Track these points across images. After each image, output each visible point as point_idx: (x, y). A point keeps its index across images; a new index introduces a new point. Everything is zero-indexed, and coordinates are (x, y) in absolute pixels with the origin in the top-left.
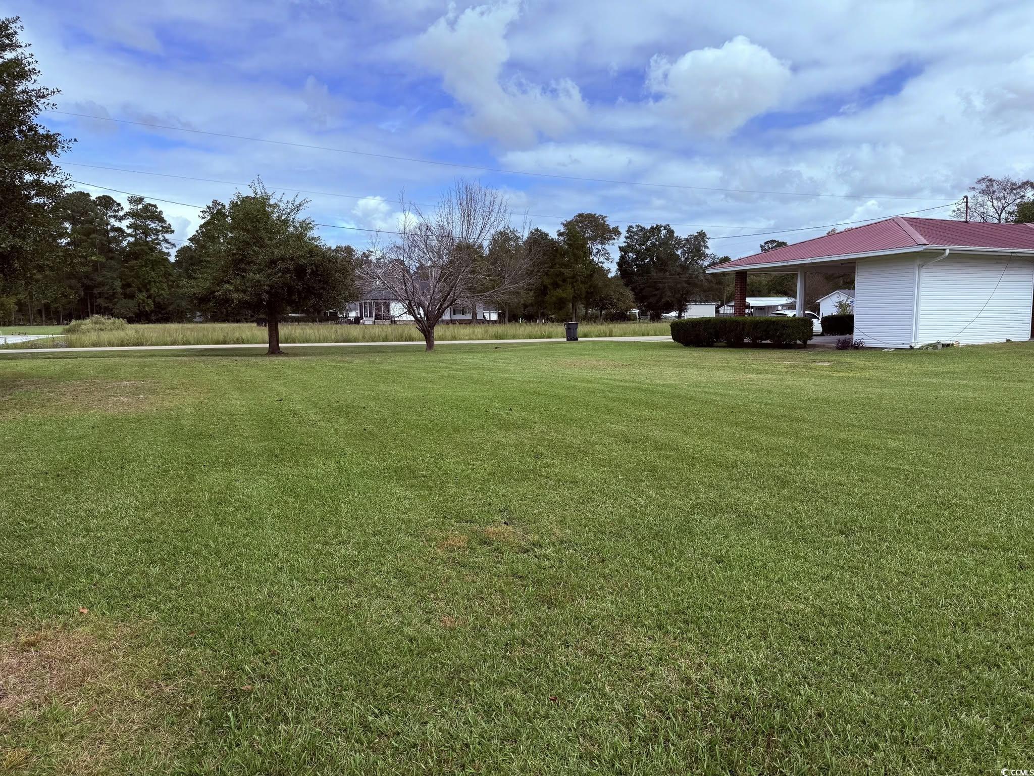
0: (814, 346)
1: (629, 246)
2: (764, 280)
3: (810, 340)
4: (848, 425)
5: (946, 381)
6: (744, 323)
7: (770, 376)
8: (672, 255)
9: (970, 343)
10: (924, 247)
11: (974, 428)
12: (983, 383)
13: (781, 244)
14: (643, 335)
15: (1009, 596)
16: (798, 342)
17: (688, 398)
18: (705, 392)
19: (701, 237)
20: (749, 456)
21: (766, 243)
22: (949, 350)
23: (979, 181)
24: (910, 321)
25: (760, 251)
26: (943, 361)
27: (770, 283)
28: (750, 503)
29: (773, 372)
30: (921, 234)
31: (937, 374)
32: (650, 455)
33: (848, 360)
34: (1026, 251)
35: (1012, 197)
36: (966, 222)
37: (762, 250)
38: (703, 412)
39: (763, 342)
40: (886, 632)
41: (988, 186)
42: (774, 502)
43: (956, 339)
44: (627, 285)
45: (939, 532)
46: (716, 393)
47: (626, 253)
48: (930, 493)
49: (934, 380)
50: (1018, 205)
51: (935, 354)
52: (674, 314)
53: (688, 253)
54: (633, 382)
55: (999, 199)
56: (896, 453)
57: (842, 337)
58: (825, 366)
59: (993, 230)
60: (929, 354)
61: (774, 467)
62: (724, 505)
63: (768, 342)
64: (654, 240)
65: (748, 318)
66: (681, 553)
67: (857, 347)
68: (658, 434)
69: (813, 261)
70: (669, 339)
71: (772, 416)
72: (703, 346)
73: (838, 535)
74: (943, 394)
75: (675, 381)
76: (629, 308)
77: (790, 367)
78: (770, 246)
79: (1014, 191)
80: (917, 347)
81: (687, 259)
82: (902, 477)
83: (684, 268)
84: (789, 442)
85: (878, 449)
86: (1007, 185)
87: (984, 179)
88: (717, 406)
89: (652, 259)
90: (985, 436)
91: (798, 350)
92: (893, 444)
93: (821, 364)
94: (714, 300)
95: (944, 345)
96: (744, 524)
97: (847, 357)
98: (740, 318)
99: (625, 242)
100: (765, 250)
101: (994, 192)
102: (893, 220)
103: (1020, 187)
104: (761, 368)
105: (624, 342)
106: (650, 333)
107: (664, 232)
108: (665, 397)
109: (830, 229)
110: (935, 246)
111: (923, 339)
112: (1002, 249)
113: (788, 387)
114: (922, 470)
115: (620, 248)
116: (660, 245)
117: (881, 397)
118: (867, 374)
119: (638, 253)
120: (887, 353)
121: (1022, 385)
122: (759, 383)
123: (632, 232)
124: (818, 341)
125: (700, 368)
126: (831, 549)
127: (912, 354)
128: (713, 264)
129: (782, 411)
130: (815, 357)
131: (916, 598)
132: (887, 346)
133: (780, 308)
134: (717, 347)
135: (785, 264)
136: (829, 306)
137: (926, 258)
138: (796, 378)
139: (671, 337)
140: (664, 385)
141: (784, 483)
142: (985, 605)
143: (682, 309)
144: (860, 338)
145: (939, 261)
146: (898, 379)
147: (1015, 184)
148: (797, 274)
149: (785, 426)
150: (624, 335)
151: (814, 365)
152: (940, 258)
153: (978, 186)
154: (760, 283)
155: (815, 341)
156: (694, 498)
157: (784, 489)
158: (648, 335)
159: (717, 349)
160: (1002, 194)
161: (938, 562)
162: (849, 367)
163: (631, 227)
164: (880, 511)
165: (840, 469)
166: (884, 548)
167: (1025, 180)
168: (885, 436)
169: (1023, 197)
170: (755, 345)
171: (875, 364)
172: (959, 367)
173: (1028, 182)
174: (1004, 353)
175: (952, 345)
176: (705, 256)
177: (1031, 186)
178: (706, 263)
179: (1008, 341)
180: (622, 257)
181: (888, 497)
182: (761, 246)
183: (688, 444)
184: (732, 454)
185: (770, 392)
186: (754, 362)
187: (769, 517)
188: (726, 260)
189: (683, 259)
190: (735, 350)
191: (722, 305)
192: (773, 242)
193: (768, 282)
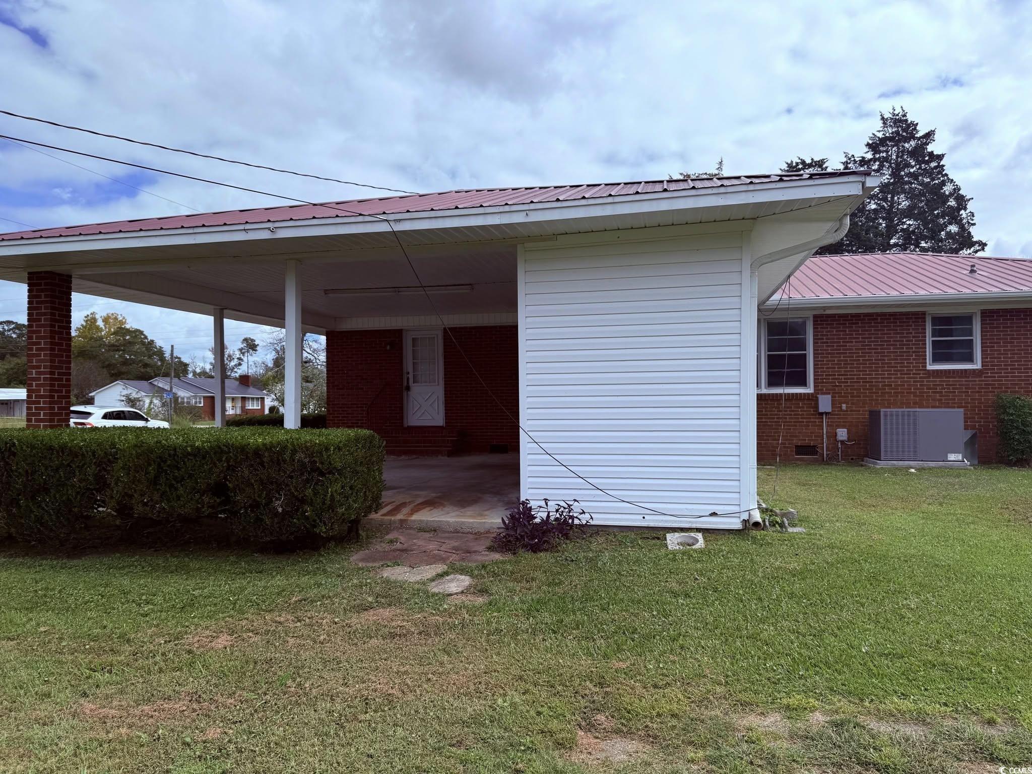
78: (6, 328)
192: (9, 322)
193: (7, 370)
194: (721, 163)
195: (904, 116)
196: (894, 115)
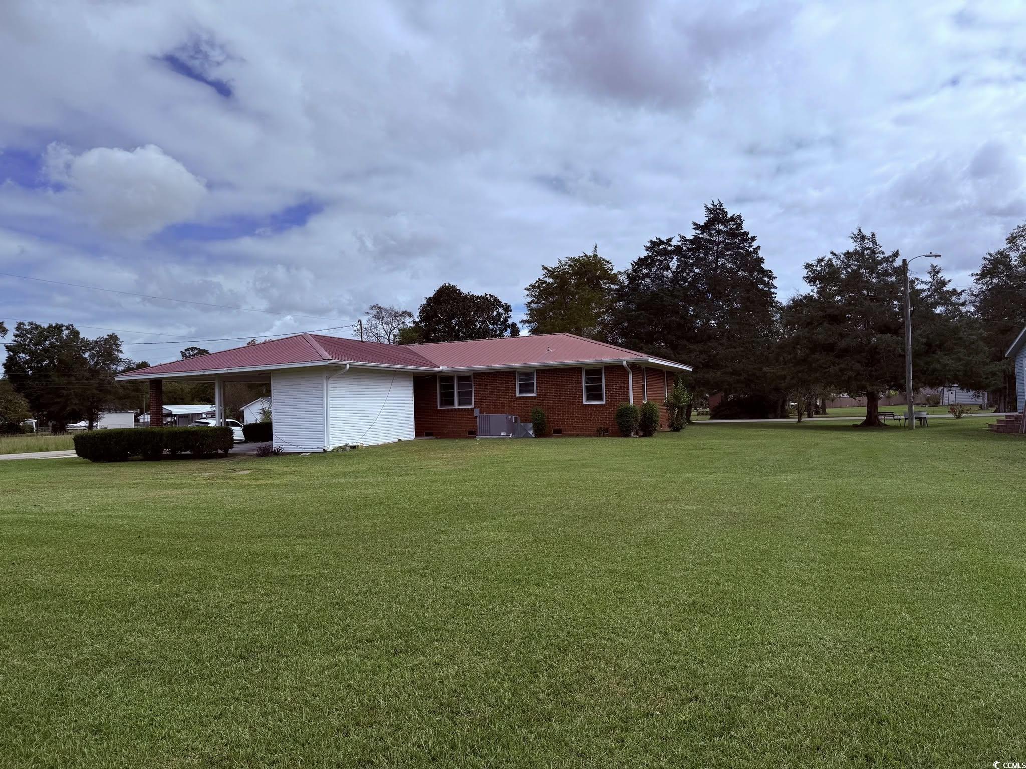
0: (235, 455)
1: (19, 346)
2: (187, 387)
3: (231, 448)
4: (261, 536)
5: (351, 480)
6: (161, 434)
7: (186, 490)
8: (77, 358)
9: (371, 443)
10: (329, 362)
11: (369, 523)
12: (380, 479)
13: (203, 352)
14: (41, 450)
15: (384, 686)
16: (220, 451)
17: (86, 527)
18: (110, 516)
19: (112, 341)
20: (152, 588)
21: (187, 350)
22: (355, 451)
23: (372, 308)
24: (322, 429)
25: (181, 358)
26: (350, 461)
27: (193, 391)
28: (144, 646)
29: (191, 486)
30: (327, 351)
31: (345, 474)
32: (22, 609)
33: (267, 467)
34: (406, 367)
35: (395, 325)
36: (362, 341)
37: (183, 357)
38: (103, 541)
39: (183, 453)
40: (274, 762)
41: (379, 313)
42: (173, 637)
43: (360, 440)
44: (18, 390)
45: (332, 634)
46: (123, 517)
47: (15, 354)
48: (327, 595)
49: (342, 480)
50: (400, 330)
51: (344, 455)
52: (83, 424)
53: (98, 357)
54: (15, 513)
55: (387, 323)
56: (300, 559)
57: (262, 444)
58: (245, 475)
59: (382, 350)
60: (340, 455)
61: (178, 595)
62: (112, 656)
63: (188, 452)
64: (54, 341)
65: (165, 429)
66: (46, 736)
67: (277, 453)
68: (38, 579)
69: (230, 371)
70: (72, 454)
71: (183, 536)
72: (115, 460)
73: (239, 661)
74: (348, 492)
75: (73, 506)
76: (24, 418)
77: (210, 478)
78: (192, 353)
79: (398, 318)
80: (330, 449)
81: (96, 363)
82: (305, 583)
83: (94, 372)
84: (198, 564)
85: (285, 557)
86: (391, 313)
87: (375, 307)
88: (121, 532)
89: (51, 362)
90: (378, 528)
91: (219, 460)
92: (299, 549)
93: (242, 473)
94: (132, 408)
95: (351, 447)
96: (134, 675)
97: (267, 464)
98: (156, 429)
99: (15, 341)
100: (187, 357)
101: (383, 318)
102: (303, 337)
103: (401, 315)
104: (178, 481)
105: (12, 461)
106: (50, 447)
107: (66, 332)
108: (57, 529)
109: (250, 340)
110: (337, 362)
111: (334, 442)
112: (389, 366)
113: (206, 501)
114: (323, 573)
115: (7, 347)
116: (62, 347)
117: (294, 502)
118: (284, 480)
119: (32, 354)
120: (304, 457)
121: (407, 478)
122: (175, 499)
123: (24, 330)
124: (239, 449)
125: (108, 487)
126: (228, 681)
127: (325, 457)
128: (128, 370)
129: (197, 529)
130: (235, 466)
131: (306, 712)
132: (304, 450)
133: (204, 416)
134: (133, 460)
135: (202, 374)
136: (253, 414)
137: (331, 372)
138: (214, 490)
139: (74, 451)
140: (57, 513)
141: (186, 613)
142: (365, 701)
143: (93, 418)
144: (279, 444)
145: (341, 374)
146: (311, 482)
147: (397, 313)
148: (215, 384)
149: (196, 546)
150: (14, 451)
151: (234, 474)
152: (343, 372)
153: (371, 312)
154: (182, 390)
155: (236, 449)
156: (74, 656)
157: (185, 620)
158: (47, 450)
159: (133, 463)
160: (389, 320)
161: (329, 668)
162: (268, 474)
163: (22, 324)
164: (282, 624)
165: (247, 586)
166: (282, 664)
167: (404, 310)
168: (294, 542)
169: (403, 323)
170: (175, 457)
171: (293, 469)
172: (363, 466)
173: (406, 312)
174: (397, 451)
175: (358, 446)
176: (118, 361)
177: (408, 315)
178: (120, 369)
179: (399, 440)
180: (10, 359)
181: (290, 607)
182: (182, 353)
183: (77, 585)
184: (132, 589)
185: (184, 508)
186: (172, 476)
187: (164, 658)
188: (144, 365)
189: (92, 363)
190: (152, 463)
191: (142, 413)
192: (194, 349)
193: (191, 389)
194: (596, 247)
195: (721, 205)
196: (714, 205)
